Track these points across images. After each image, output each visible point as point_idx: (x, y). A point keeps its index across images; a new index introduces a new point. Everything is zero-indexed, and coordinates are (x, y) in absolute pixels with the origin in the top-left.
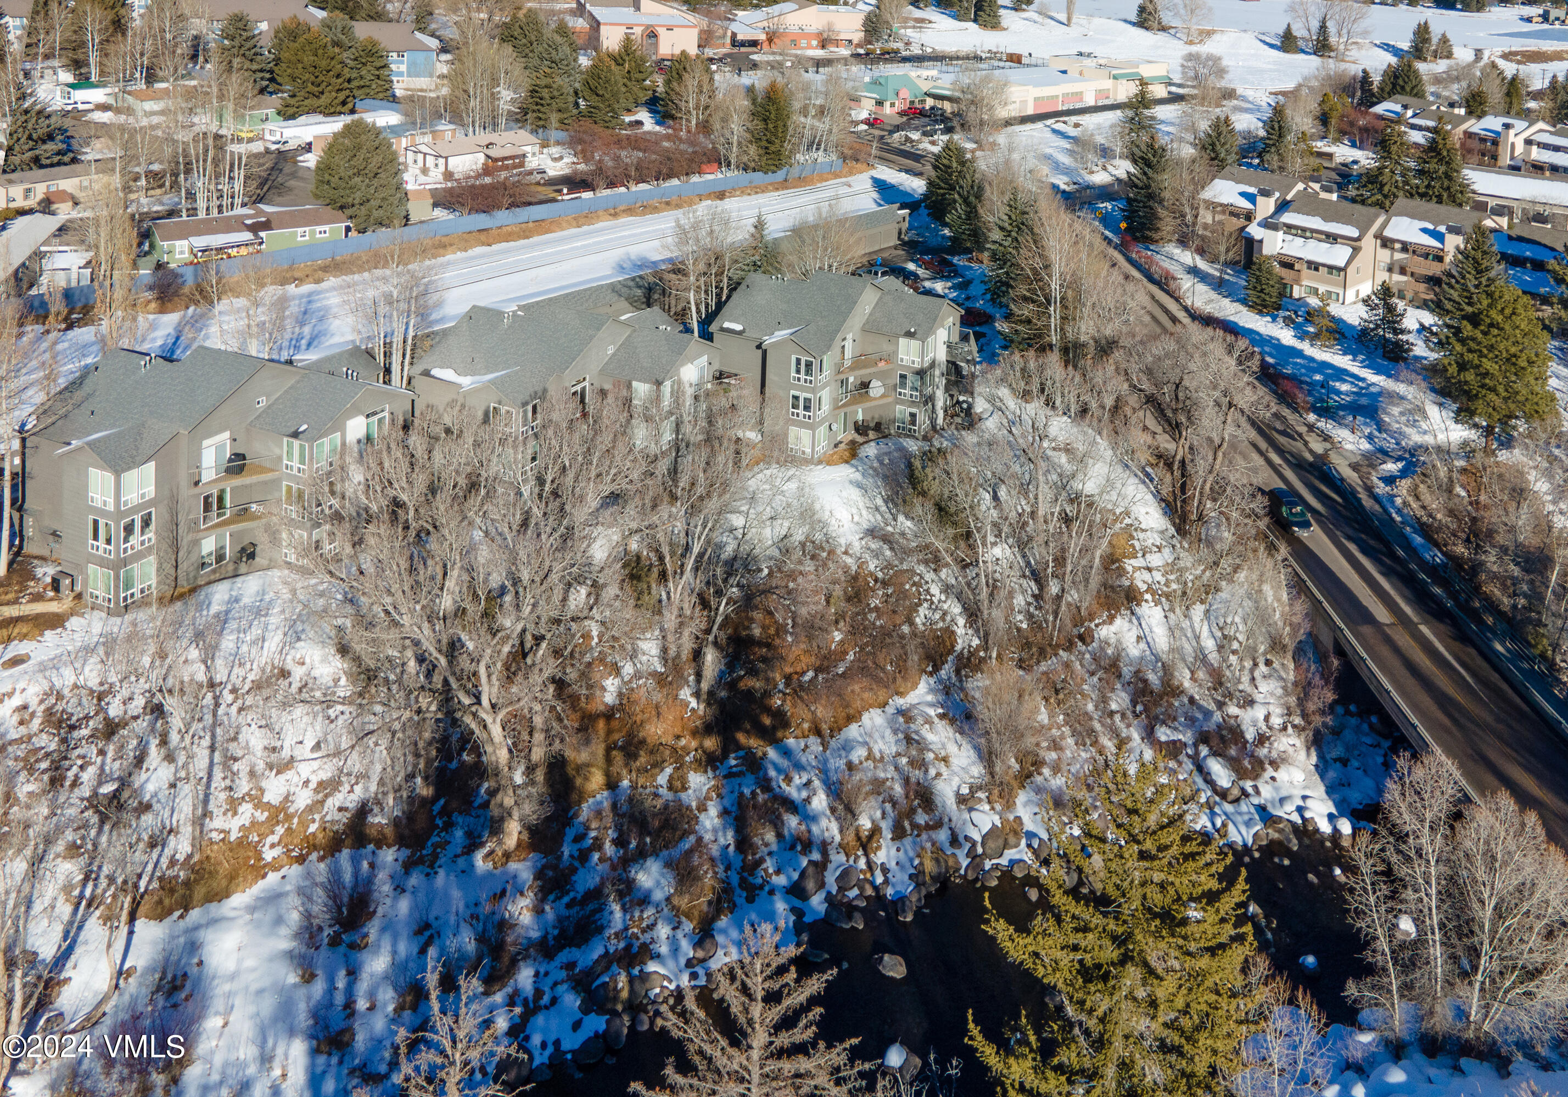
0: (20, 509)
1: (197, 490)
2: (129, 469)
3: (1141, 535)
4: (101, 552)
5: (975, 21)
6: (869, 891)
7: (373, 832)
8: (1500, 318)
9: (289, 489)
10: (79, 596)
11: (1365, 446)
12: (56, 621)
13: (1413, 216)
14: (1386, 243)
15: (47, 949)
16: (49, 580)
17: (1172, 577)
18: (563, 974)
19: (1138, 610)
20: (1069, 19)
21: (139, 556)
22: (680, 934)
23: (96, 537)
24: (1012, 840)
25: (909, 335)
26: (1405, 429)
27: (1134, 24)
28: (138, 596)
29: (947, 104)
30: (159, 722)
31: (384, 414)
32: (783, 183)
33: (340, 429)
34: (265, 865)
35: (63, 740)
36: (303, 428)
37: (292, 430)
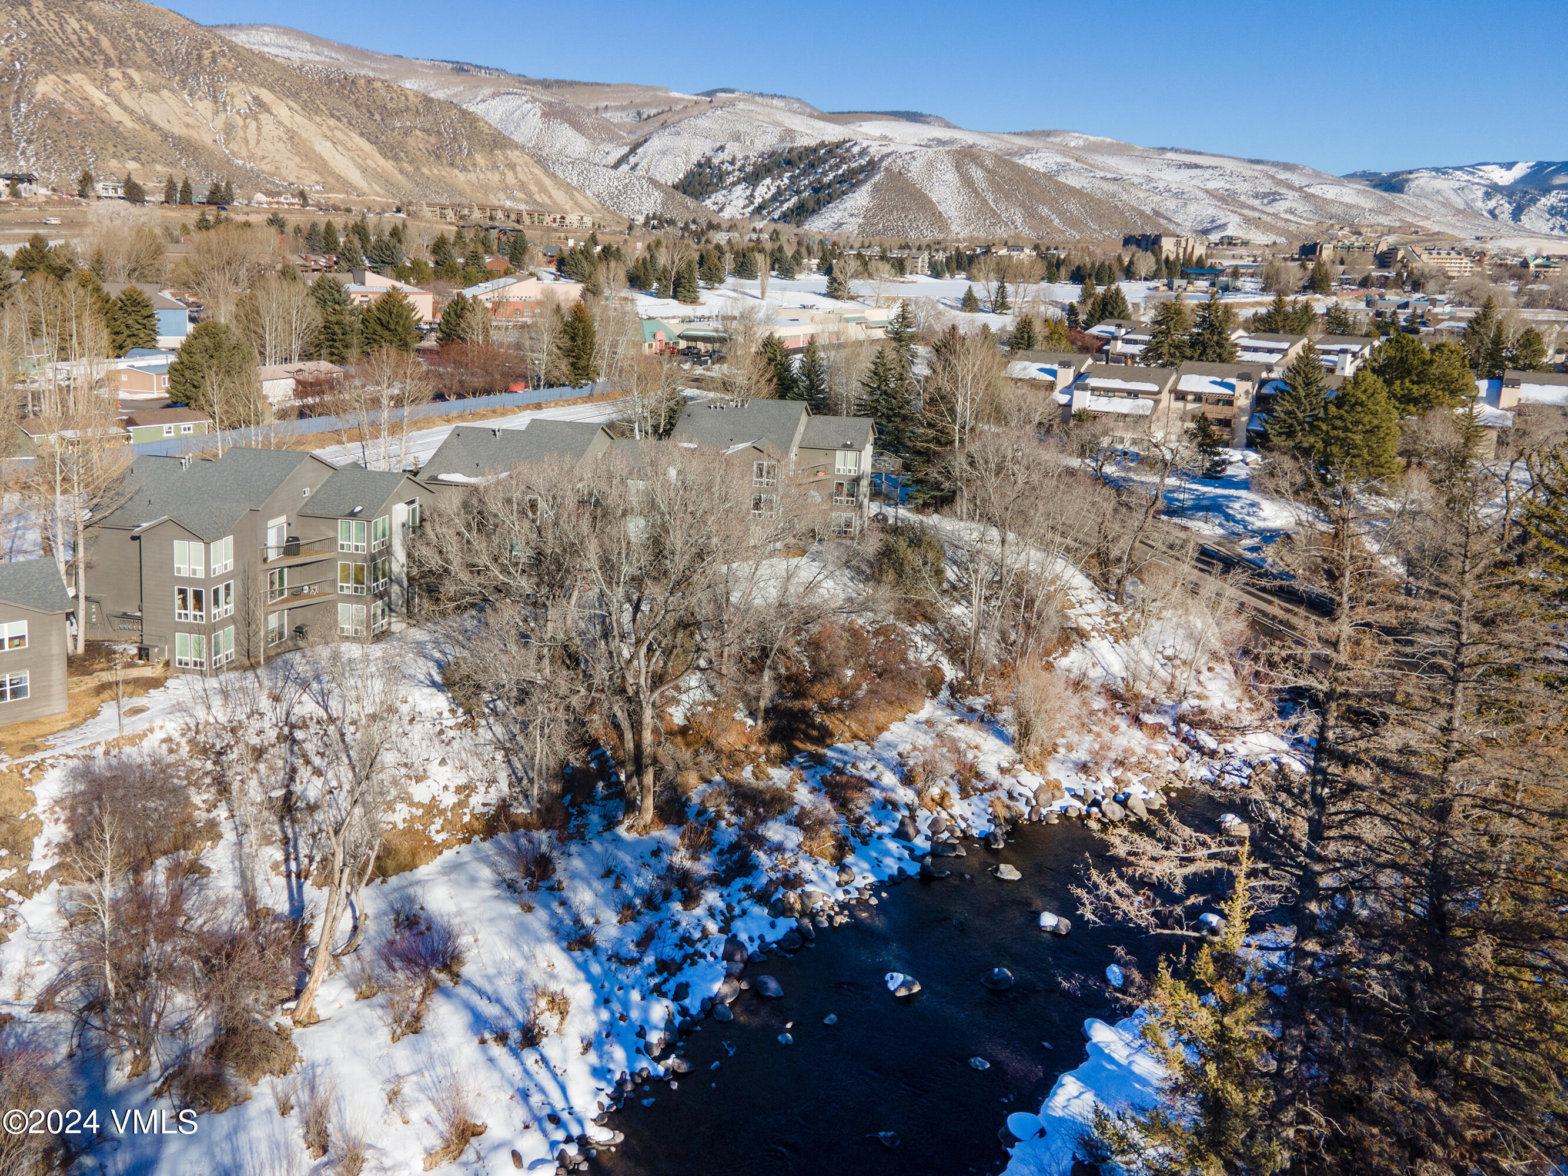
1: (265, 567)
2: (215, 539)
3: (1074, 592)
4: (191, 620)
5: (675, 297)
6: (959, 834)
7: (520, 820)
8: (1364, 397)
9: (346, 568)
10: (168, 662)
11: (1220, 531)
12: (156, 683)
13: (1200, 374)
14: (1181, 396)
15: (282, 906)
16: (133, 652)
17: (1110, 619)
18: (744, 895)
19: (1087, 644)
20: (763, 294)
21: (223, 624)
22: (821, 868)
23: (184, 606)
24: (1057, 793)
25: (846, 447)
26: (1247, 518)
27: (824, 295)
28: (224, 661)
29: (700, 345)
30: (296, 748)
31: (416, 505)
32: (590, 398)
33: (388, 511)
34: (438, 846)
35: (215, 763)
36: (358, 509)
37: (347, 511)
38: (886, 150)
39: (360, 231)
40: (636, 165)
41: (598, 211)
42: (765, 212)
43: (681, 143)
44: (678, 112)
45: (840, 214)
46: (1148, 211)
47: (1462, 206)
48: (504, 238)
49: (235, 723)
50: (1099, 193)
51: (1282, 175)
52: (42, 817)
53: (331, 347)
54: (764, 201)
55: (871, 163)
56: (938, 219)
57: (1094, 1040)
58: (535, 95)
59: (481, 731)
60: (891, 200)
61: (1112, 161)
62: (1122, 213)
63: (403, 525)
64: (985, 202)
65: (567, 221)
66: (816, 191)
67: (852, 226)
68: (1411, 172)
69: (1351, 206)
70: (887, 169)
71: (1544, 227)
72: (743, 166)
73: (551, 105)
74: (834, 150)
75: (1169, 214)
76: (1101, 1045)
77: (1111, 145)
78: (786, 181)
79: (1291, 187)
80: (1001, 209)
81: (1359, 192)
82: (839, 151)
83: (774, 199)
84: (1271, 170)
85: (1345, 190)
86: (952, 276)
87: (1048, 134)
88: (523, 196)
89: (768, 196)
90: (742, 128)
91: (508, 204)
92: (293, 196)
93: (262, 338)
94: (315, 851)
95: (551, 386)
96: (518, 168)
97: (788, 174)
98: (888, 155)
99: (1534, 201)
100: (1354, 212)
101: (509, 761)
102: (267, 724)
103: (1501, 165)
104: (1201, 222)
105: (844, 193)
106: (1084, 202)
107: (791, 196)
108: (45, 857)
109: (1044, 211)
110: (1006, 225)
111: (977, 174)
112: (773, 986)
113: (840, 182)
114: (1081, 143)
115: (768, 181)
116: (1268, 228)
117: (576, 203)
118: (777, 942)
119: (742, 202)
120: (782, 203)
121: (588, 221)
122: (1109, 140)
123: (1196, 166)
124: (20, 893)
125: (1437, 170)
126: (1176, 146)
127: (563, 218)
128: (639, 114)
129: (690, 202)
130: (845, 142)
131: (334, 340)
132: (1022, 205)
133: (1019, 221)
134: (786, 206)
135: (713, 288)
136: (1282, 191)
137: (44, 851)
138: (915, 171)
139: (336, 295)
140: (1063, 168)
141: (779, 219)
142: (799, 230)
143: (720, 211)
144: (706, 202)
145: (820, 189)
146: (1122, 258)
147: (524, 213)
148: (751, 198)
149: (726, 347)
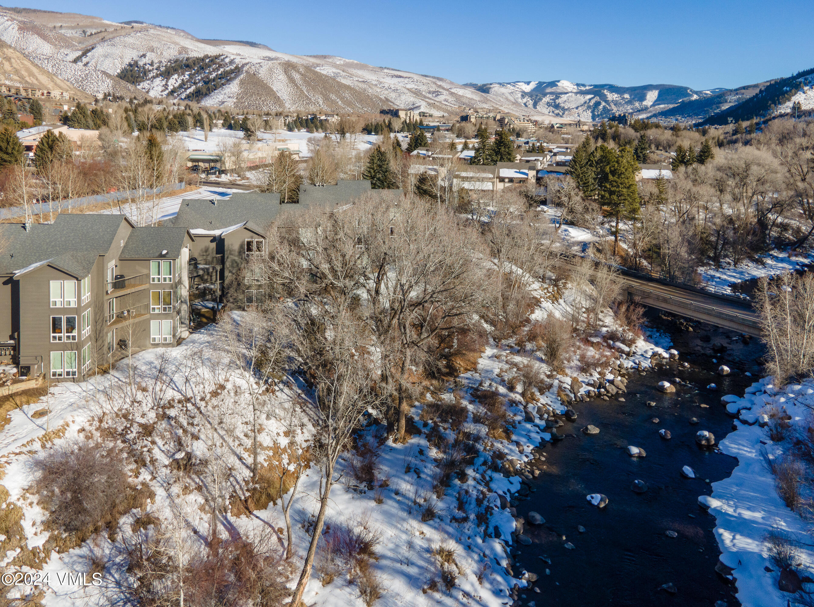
4: (64, 340)
6: (552, 414)
9: (157, 295)
14: (502, 180)
17: (545, 292)
18: (484, 468)
19: (542, 306)
20: (206, 138)
21: (86, 341)
22: (506, 445)
28: (87, 369)
29: (201, 164)
30: (173, 423)
31: (188, 249)
33: (180, 253)
34: (293, 473)
35: (124, 442)
36: (164, 252)
37: (157, 254)
38: (244, 61)
40: (88, 63)
41: (72, 90)
42: (175, 94)
43: (117, 51)
44: (112, 32)
45: (222, 96)
46: (383, 97)
47: (514, 101)
48: (19, 103)
49: (123, 411)
50: (357, 88)
51: (439, 83)
52: (19, 504)
54: (174, 88)
55: (237, 68)
56: (278, 100)
57: (713, 507)
58: (13, 16)
59: (278, 394)
60: (251, 89)
61: (360, 72)
62: (372, 99)
64: (302, 91)
65: (52, 95)
66: (206, 83)
67: (230, 104)
68: (491, 84)
69: (472, 99)
70: (246, 72)
71: (546, 111)
72: (159, 67)
73: (24, 23)
74: (214, 59)
75: (393, 100)
76: (718, 508)
77: (357, 64)
78: (187, 77)
79: (444, 88)
80: (311, 95)
81: (472, 92)
82: (218, 61)
83: (181, 87)
84: (434, 80)
85: (466, 91)
86: (299, 130)
87: (325, 57)
88: (17, 78)
89: (177, 85)
90: (155, 45)
91: (7, 83)
94: (224, 492)
96: (13, 60)
97: (188, 73)
98: (246, 64)
99: (540, 99)
100: (473, 102)
101: (304, 411)
102: (146, 409)
103: (525, 83)
104: (408, 104)
105: (223, 84)
106: (352, 92)
107: (191, 86)
108: (36, 534)
109: (333, 97)
110: (315, 104)
111: (297, 76)
112: (538, 518)
113: (220, 78)
114: (342, 63)
115: (176, 76)
116: (439, 108)
117: (56, 84)
118: (518, 492)
119: (160, 88)
120: (186, 89)
121: (68, 95)
122: (356, 62)
123: (400, 77)
124: (32, 567)
125: (500, 84)
126: (387, 67)
127: (49, 93)
128: (84, 32)
129: (130, 86)
130: (220, 56)
132: (322, 93)
133: (321, 102)
134: (188, 91)
135: (173, 135)
136: (441, 90)
137: (33, 530)
138: (263, 73)
140: (337, 74)
141: (185, 98)
142: (199, 105)
143: (148, 92)
144: (138, 87)
145: (208, 82)
146: (384, 121)
147: (21, 89)
148: (166, 86)
149: (218, 165)
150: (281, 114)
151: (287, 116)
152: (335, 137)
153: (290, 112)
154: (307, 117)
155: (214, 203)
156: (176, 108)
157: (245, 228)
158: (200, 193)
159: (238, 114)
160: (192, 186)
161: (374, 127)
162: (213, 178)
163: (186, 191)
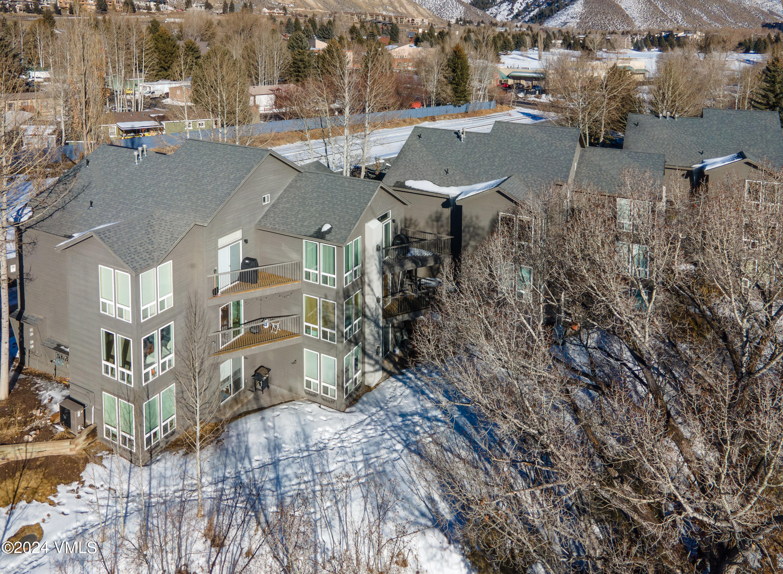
0: (19, 317)
1: (215, 301)
2: (148, 267)
4: (117, 377)
9: (312, 304)
10: (93, 433)
16: (56, 408)
20: (540, 58)
21: (160, 384)
23: (110, 357)
28: (161, 436)
29: (523, 82)
31: (389, 221)
32: (466, 114)
33: (361, 232)
36: (326, 227)
37: (314, 230)
39: (312, 21)
41: (431, 17)
42: (520, 18)
45: (565, 17)
46: (765, 10)
48: (385, 28)
53: (297, 76)
54: (519, 11)
56: (626, 18)
60: (596, 8)
62: (749, 12)
63: (378, 249)
64: (656, 7)
65: (415, 22)
66: (549, 5)
67: (573, 24)
80: (667, 11)
83: (525, 10)
86: (649, 50)
88: (392, 9)
89: (521, 9)
91: (384, 13)
92: (280, 9)
93: (256, 68)
95: (438, 105)
105: (567, 5)
106: (722, 5)
107: (535, 8)
109: (696, 12)
110: (671, 21)
117: (419, 12)
119: (506, 13)
120: (530, 12)
121: (426, 21)
127: (413, 20)
129: (480, 12)
131: (299, 72)
132: (681, 8)
133: (680, 19)
134: (532, 14)
135: (507, 54)
139: (300, 44)
141: (529, 21)
142: (542, 27)
143: (495, 17)
144: (487, 12)
145: (552, 3)
146: (769, 36)
147: (393, 18)
148: (511, 10)
149: (542, 84)
150: (628, 32)
151: (636, 34)
152: (698, 56)
153: (640, 31)
154: (661, 34)
155: (459, 137)
156: (518, 29)
157: (498, 192)
158: (510, 115)
159: (579, 34)
160: (504, 106)
161: (753, 44)
162: (532, 98)
163: (495, 111)
